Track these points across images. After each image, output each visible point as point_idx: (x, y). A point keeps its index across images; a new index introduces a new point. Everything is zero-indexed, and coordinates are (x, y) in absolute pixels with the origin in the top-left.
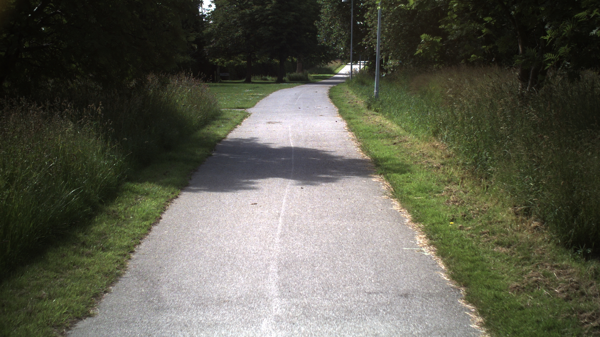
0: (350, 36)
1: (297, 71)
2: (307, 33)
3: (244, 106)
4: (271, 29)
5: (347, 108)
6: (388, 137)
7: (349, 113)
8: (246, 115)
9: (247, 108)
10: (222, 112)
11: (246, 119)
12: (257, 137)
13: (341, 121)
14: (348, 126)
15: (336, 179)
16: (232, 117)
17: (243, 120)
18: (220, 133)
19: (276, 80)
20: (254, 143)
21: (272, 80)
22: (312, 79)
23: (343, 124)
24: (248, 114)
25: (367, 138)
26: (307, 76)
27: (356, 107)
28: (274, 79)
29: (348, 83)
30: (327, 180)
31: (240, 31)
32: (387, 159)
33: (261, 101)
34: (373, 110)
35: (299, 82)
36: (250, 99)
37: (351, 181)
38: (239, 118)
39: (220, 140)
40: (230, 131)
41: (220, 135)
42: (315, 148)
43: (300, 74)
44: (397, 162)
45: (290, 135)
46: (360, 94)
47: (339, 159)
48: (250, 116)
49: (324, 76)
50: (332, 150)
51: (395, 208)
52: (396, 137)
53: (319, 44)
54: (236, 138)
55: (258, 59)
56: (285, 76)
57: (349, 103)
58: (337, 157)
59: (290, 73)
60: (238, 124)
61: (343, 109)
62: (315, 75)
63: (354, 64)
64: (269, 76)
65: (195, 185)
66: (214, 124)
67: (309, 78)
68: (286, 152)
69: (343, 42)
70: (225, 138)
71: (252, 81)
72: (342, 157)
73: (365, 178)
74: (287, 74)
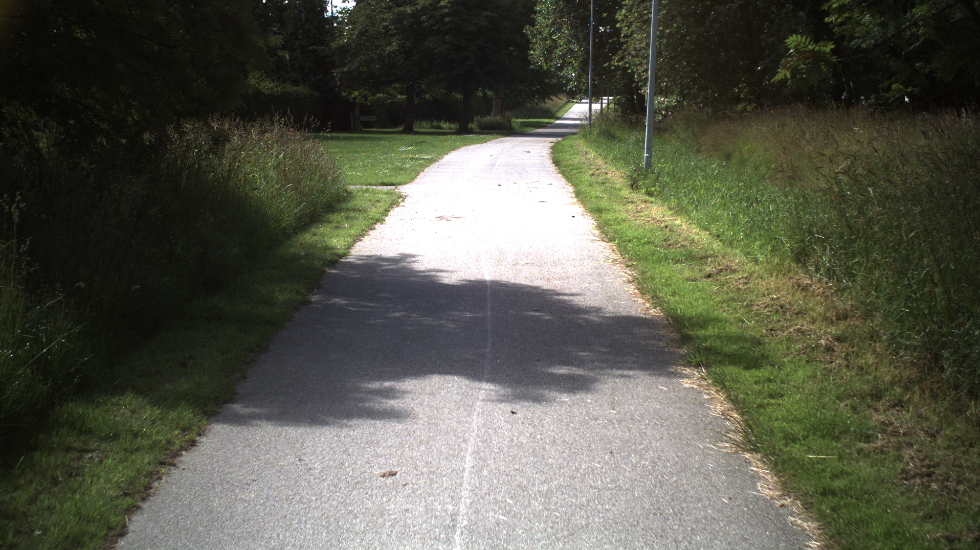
1: (492, 114)
2: (511, 48)
3: (394, 180)
4: (448, 41)
5: (591, 185)
7: (597, 198)
8: (398, 200)
9: (400, 184)
10: (349, 193)
11: (396, 209)
12: (413, 253)
13: (584, 215)
14: (600, 227)
16: (368, 205)
17: (388, 211)
18: (337, 243)
19: (457, 128)
20: (405, 268)
21: (450, 129)
22: (519, 128)
23: (588, 223)
24: (401, 197)
25: (645, 259)
26: (509, 121)
27: (607, 185)
28: (453, 126)
29: (584, 136)
31: (394, 44)
33: (426, 170)
34: (643, 191)
35: (497, 133)
36: (408, 166)
37: (630, 386)
38: (382, 206)
39: (335, 260)
40: (359, 237)
41: (337, 249)
43: (499, 119)
44: (729, 329)
46: (611, 157)
47: (593, 317)
48: (403, 201)
49: (538, 123)
50: (574, 291)
51: (765, 490)
52: (706, 258)
53: (531, 67)
54: (370, 254)
55: (426, 93)
56: (473, 121)
57: (592, 175)
58: (588, 310)
59: (481, 117)
60: (378, 221)
61: (583, 188)
62: (522, 120)
63: (594, 102)
64: (446, 121)
66: (330, 222)
67: (513, 125)
69: (576, 64)
70: (345, 255)
71: (415, 130)
72: (598, 310)
73: (664, 379)
74: (475, 118)
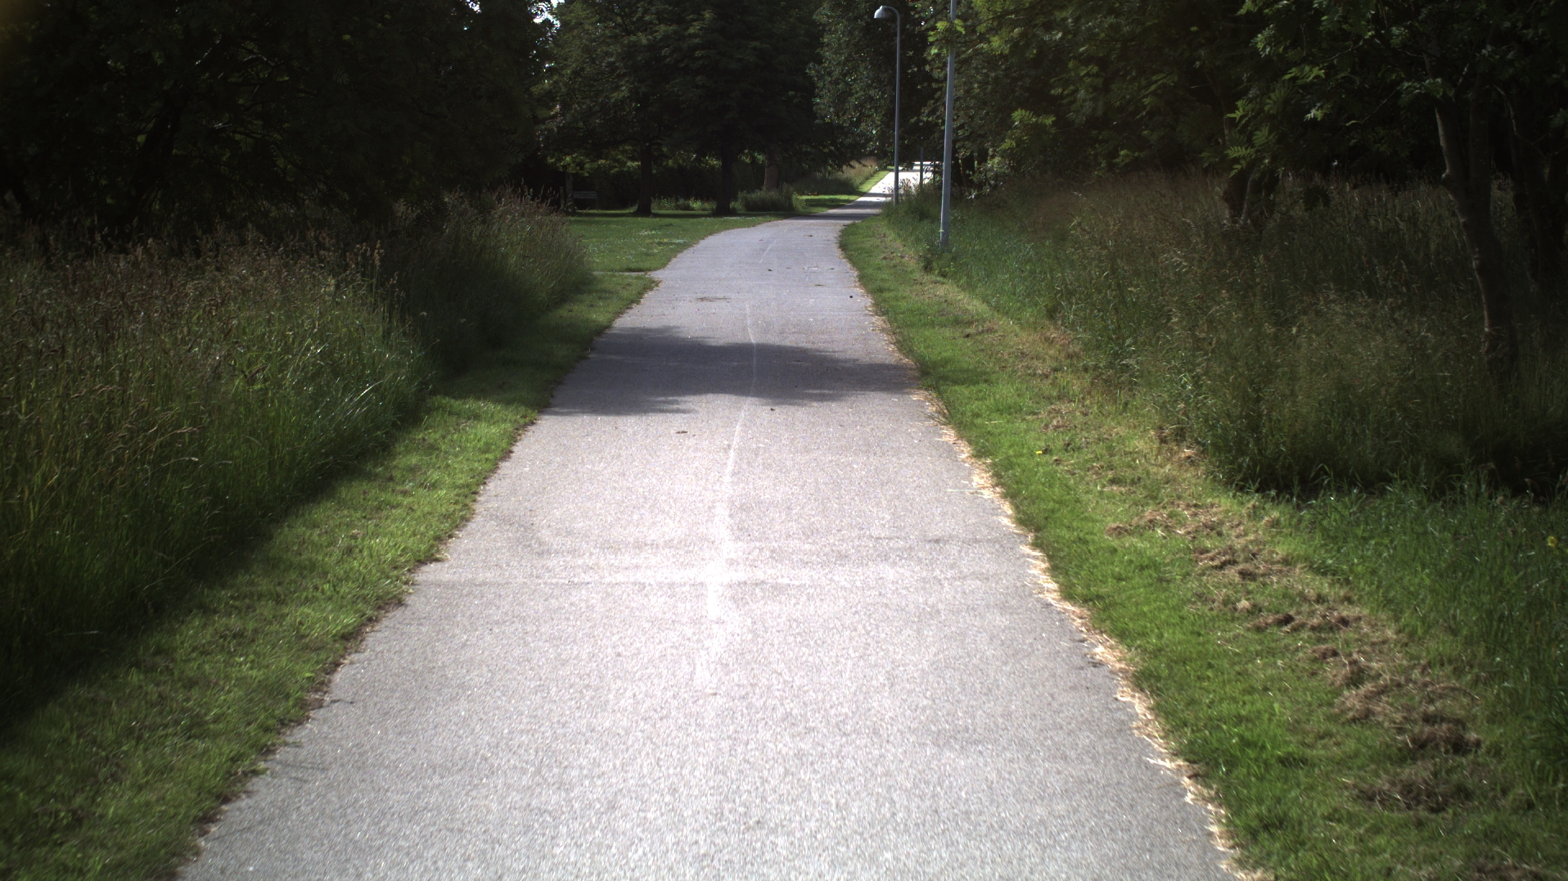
0: (893, 101)
1: (764, 188)
2: (791, 93)
3: (641, 265)
4: (700, 84)
5: (879, 269)
6: (957, 322)
7: (882, 280)
8: (651, 285)
9: (650, 270)
10: (595, 278)
11: (650, 293)
12: (678, 324)
13: (863, 296)
14: (876, 305)
15: (842, 395)
16: (619, 288)
17: (643, 294)
18: (598, 316)
19: (712, 209)
21: (704, 210)
22: (803, 208)
23: (864, 301)
24: (654, 282)
25: (912, 325)
26: (789, 198)
27: (898, 268)
28: (706, 205)
29: (888, 215)
30: (822, 398)
31: (623, 88)
32: (946, 361)
33: (679, 255)
34: (936, 272)
35: (770, 215)
36: (655, 251)
38: (634, 290)
39: (601, 330)
40: (619, 313)
41: (599, 322)
42: (801, 345)
43: (773, 194)
44: (965, 366)
45: (749, 322)
46: (912, 238)
47: (848, 365)
48: (657, 286)
49: (832, 201)
51: (945, 439)
52: (972, 323)
53: (817, 121)
55: (668, 158)
56: (735, 199)
57: (885, 258)
58: (846, 361)
59: (748, 192)
60: (633, 302)
61: (870, 271)
62: (809, 197)
63: (902, 171)
64: (696, 199)
65: (562, 405)
66: (582, 301)
67: (794, 203)
68: (742, 352)
69: (877, 118)
70: (609, 327)
71: (653, 211)
73: (898, 396)
74: (740, 195)
